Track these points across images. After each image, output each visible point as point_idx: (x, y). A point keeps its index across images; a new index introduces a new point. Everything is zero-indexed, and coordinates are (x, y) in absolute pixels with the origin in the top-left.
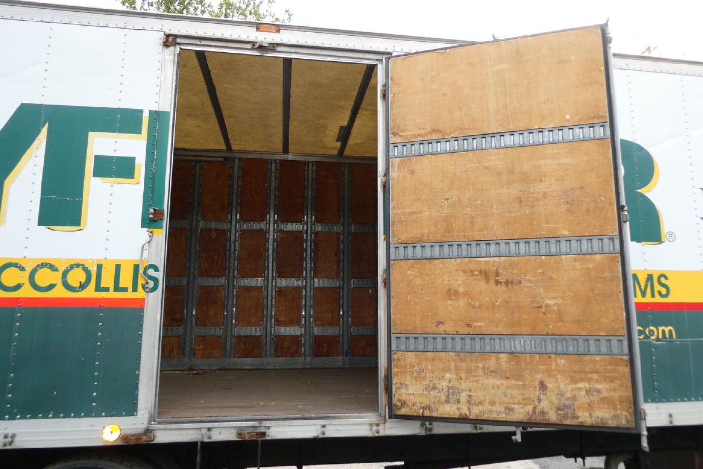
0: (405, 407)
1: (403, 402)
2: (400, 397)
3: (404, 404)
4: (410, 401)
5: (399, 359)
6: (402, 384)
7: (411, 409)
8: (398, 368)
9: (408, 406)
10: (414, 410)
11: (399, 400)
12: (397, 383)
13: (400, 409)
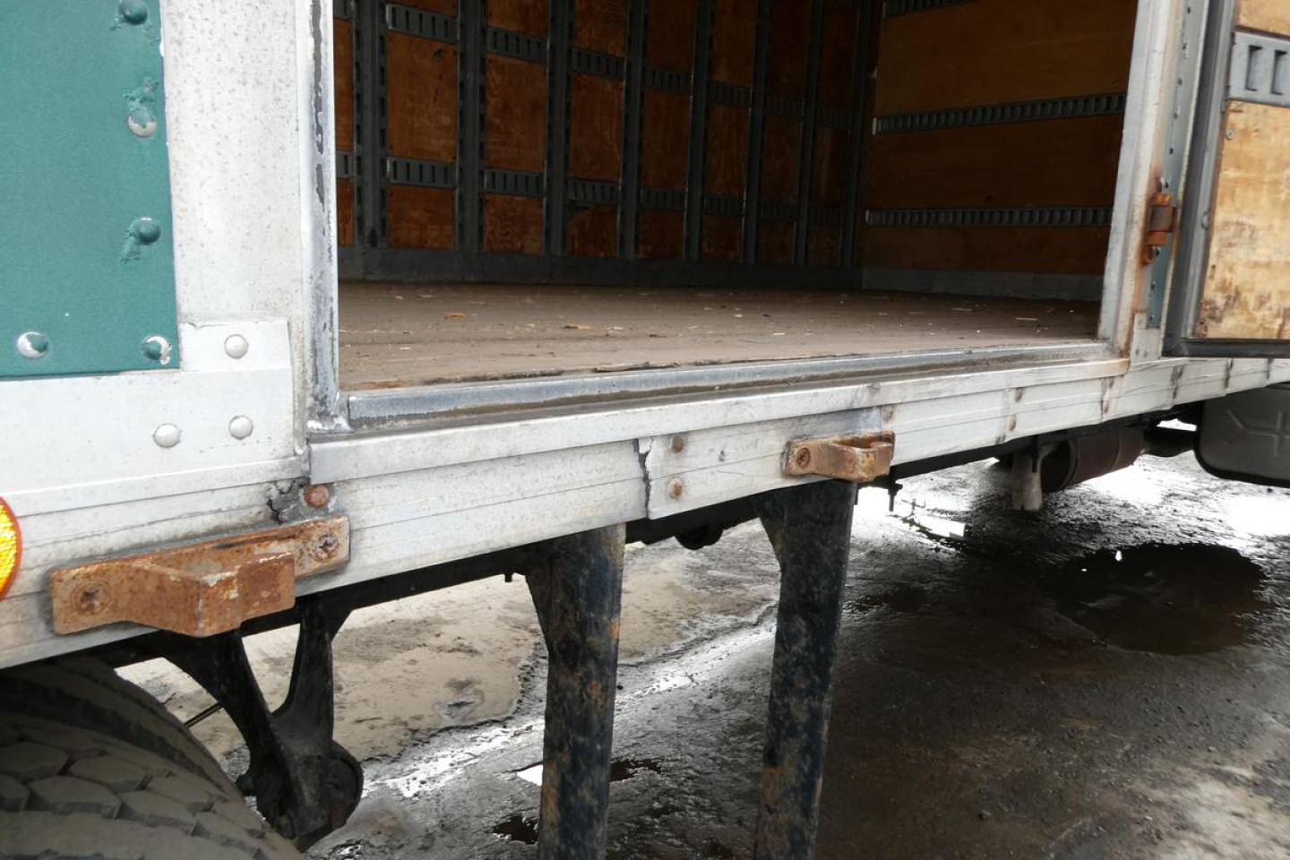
0: (1236, 311)
1: (1233, 294)
2: (1228, 276)
3: (1235, 299)
4: (1251, 290)
5: (1245, 133)
6: (1241, 225)
7: (1252, 319)
8: (1238, 167)
9: (1244, 305)
10: (1259, 322)
11: (1224, 287)
12: (1226, 224)
13: (1219, 320)
